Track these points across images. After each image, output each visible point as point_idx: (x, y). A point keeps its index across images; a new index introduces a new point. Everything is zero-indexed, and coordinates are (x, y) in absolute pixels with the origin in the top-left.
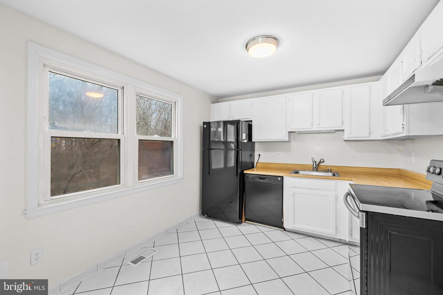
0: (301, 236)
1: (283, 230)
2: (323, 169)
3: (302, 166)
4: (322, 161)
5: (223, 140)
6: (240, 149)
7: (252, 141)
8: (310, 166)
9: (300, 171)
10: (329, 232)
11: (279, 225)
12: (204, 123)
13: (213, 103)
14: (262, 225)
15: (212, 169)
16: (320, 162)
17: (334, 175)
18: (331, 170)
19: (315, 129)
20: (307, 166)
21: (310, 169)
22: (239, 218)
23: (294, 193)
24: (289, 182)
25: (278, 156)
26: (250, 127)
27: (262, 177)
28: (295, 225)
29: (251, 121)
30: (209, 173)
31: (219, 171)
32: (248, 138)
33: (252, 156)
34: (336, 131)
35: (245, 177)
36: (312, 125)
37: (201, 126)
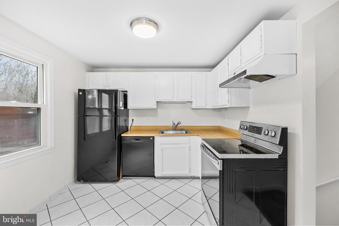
0: (167, 180)
1: (154, 178)
2: (179, 128)
3: (166, 127)
4: (179, 123)
5: (98, 107)
6: (118, 115)
7: (128, 108)
8: (171, 127)
9: (165, 131)
10: (185, 173)
11: (151, 175)
12: (80, 90)
13: (87, 72)
14: (137, 178)
15: (88, 135)
16: (178, 124)
17: (186, 133)
18: (184, 129)
19: (175, 100)
20: (169, 127)
21: (171, 129)
22: (118, 176)
23: (163, 148)
24: (159, 140)
25: (148, 120)
26: (125, 97)
27: (137, 138)
28: (163, 173)
29: (127, 91)
30: (85, 139)
31: (95, 135)
32: (123, 106)
33: (126, 121)
34: (188, 102)
35: (122, 139)
36: (173, 97)
37: (75, 93)
